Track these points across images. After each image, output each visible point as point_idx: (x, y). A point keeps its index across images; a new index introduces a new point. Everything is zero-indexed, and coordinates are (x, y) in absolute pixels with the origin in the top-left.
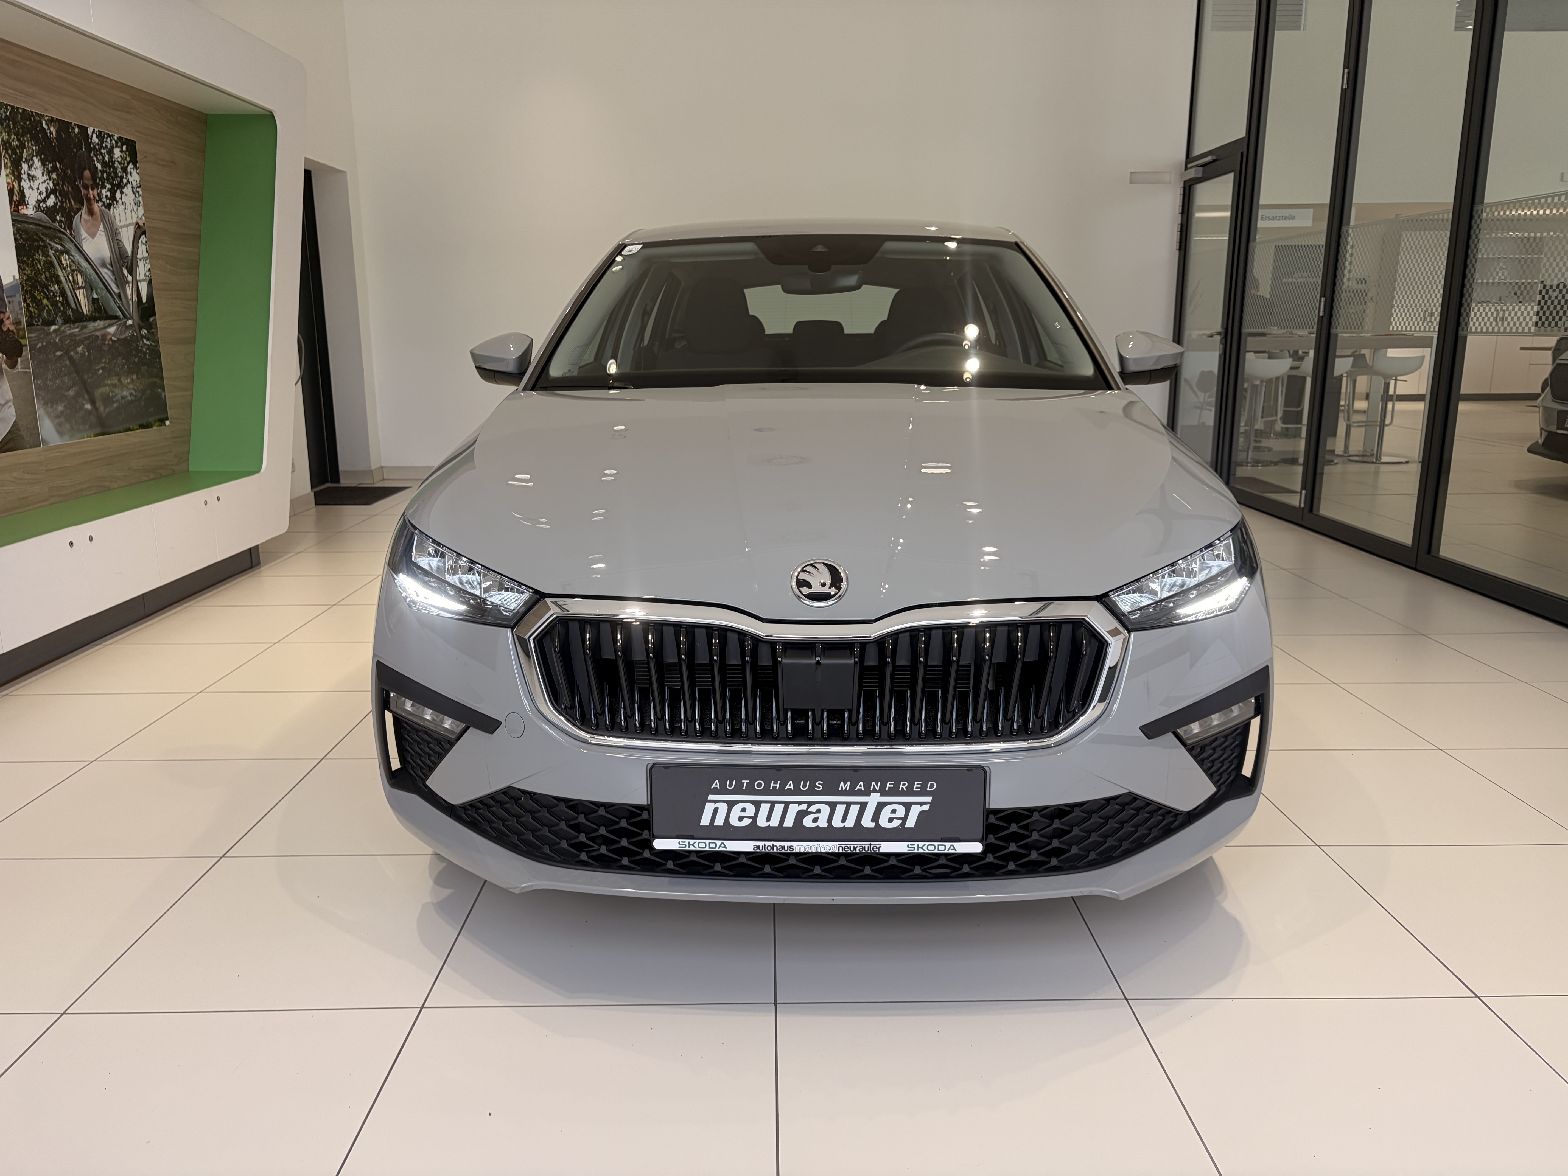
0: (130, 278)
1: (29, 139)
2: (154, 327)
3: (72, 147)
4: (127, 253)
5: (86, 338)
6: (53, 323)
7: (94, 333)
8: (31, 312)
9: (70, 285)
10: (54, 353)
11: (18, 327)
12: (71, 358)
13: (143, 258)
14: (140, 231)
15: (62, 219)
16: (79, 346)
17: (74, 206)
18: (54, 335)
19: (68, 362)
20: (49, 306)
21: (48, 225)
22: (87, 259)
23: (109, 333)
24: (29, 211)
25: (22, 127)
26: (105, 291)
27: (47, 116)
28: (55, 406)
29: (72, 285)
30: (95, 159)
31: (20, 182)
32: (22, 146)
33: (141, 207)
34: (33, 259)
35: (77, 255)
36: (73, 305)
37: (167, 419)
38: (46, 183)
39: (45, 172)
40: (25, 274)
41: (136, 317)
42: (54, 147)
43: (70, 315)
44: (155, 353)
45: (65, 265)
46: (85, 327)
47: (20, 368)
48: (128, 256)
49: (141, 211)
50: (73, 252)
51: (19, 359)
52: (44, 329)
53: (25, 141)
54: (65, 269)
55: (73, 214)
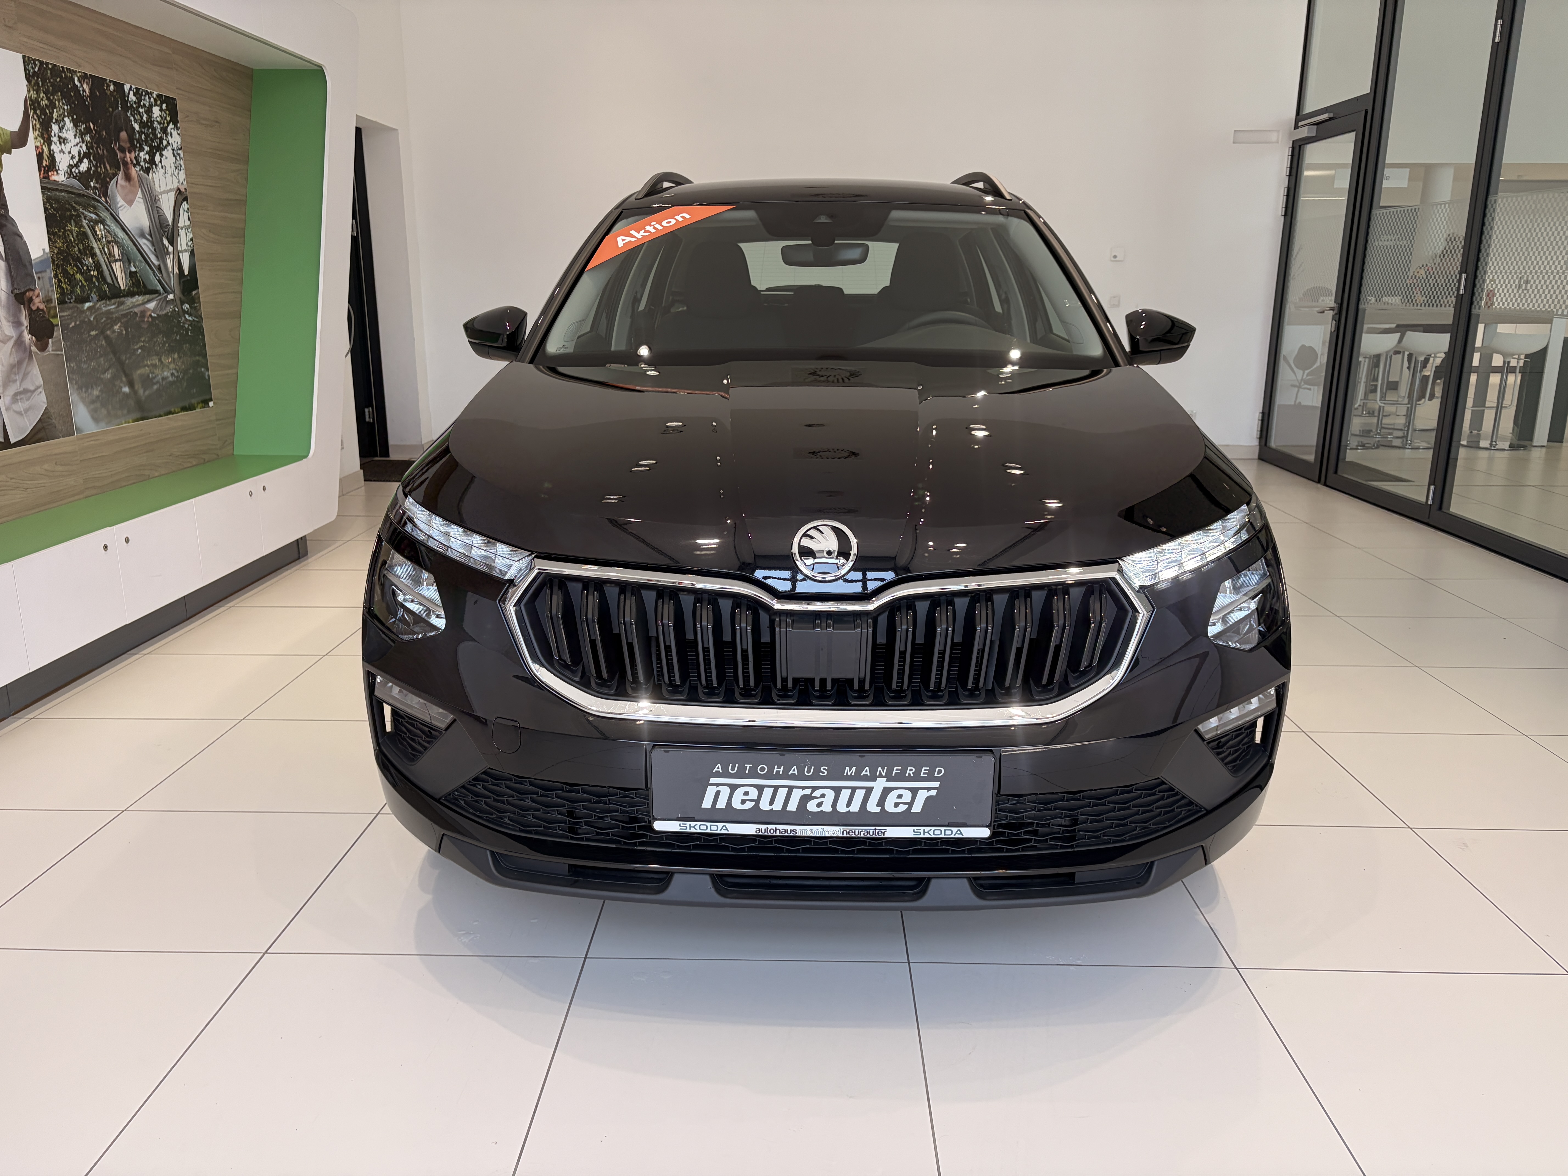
0: (171, 249)
1: (60, 98)
2: (197, 301)
3: (107, 106)
4: (168, 222)
5: (124, 316)
6: (87, 300)
7: (132, 310)
8: (63, 288)
9: (105, 258)
10: (89, 332)
11: (49, 306)
12: (107, 338)
13: (185, 226)
14: (181, 197)
15: (96, 185)
16: (116, 325)
17: (110, 171)
18: (88, 313)
19: (104, 342)
20: (83, 282)
21: (81, 192)
22: (124, 229)
23: (148, 309)
24: (60, 177)
25: (53, 85)
26: (144, 264)
27: (79, 72)
28: (89, 390)
29: (107, 258)
30: (132, 118)
31: (49, 145)
32: (52, 106)
33: (182, 171)
34: (65, 230)
35: (113, 225)
36: (109, 280)
37: (211, 400)
38: (79, 146)
39: (78, 135)
40: (56, 247)
41: (177, 290)
42: (88, 107)
43: (105, 291)
44: (198, 329)
45: (100, 236)
46: (122, 303)
47: (51, 350)
48: (169, 225)
49: (182, 175)
50: (109, 221)
51: (50, 340)
52: (78, 308)
53: (56, 100)
54: (100, 240)
55: (108, 180)
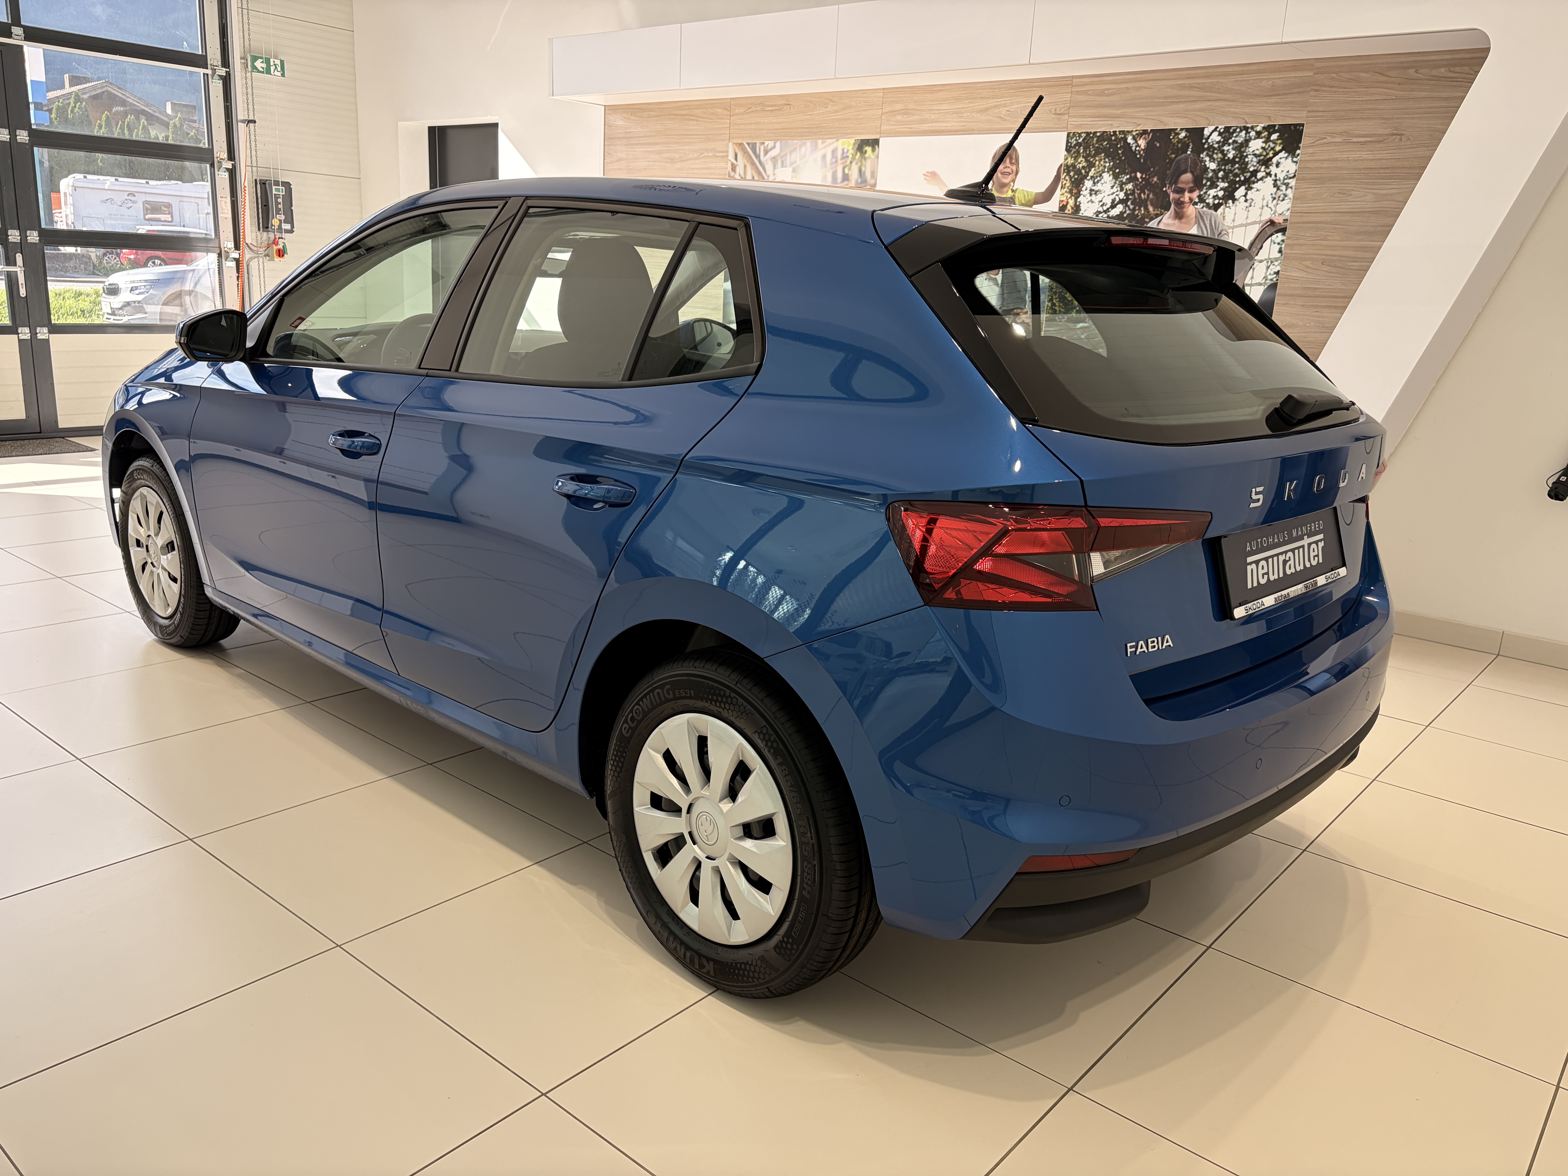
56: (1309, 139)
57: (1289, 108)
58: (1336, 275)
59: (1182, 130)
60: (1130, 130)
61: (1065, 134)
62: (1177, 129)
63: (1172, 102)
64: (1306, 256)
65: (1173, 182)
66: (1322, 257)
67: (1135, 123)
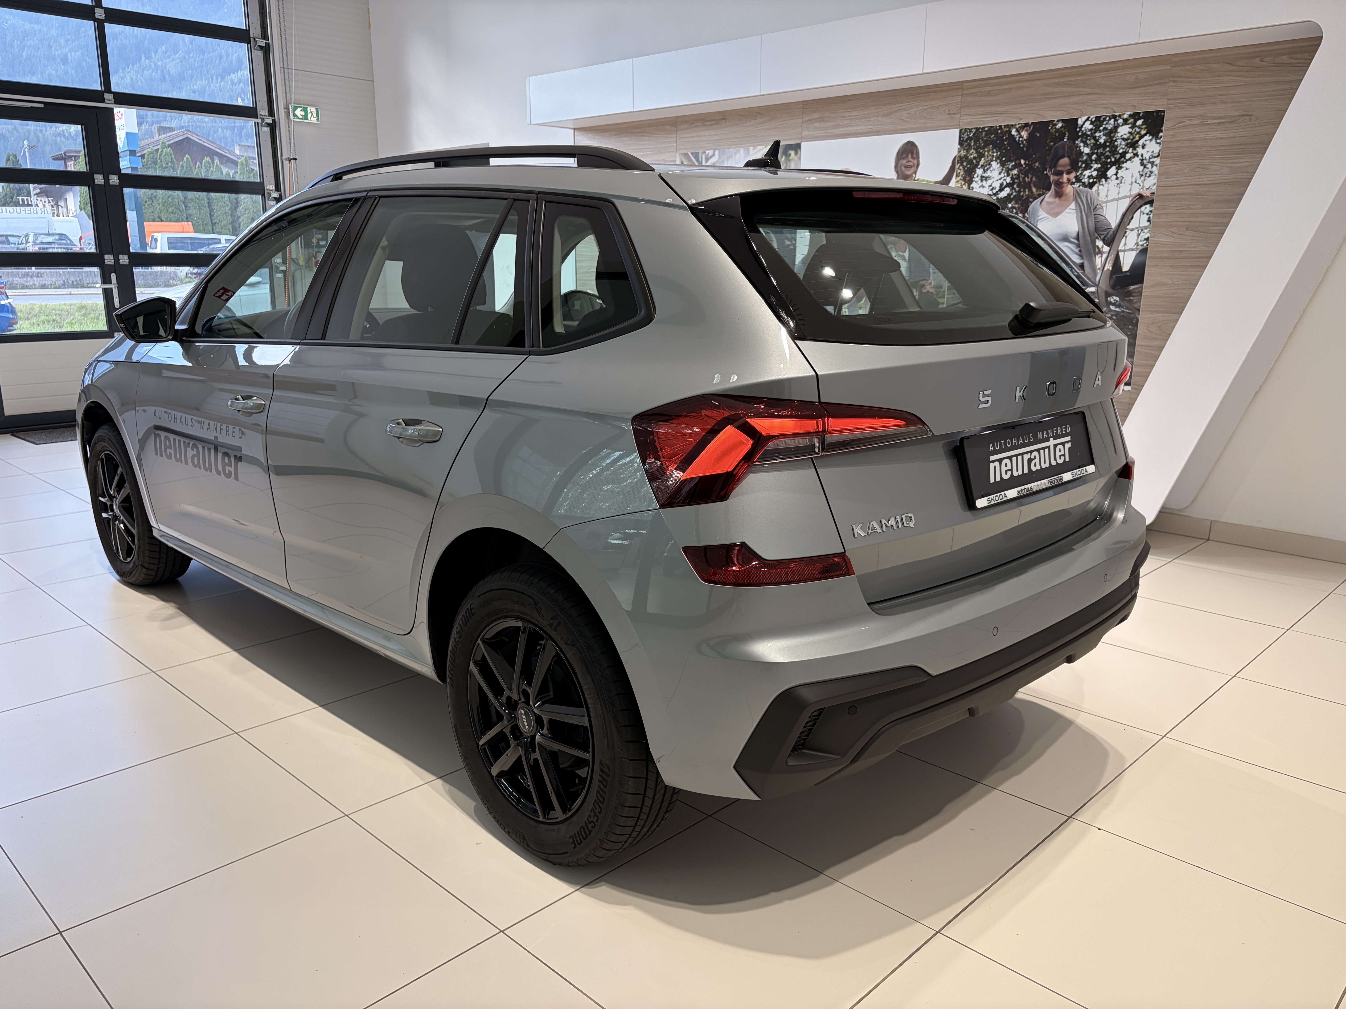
56: (1172, 122)
57: (1151, 98)
58: (1199, 238)
59: (1058, 121)
60: (1014, 124)
61: (957, 131)
62: (1054, 121)
63: (1049, 98)
64: (1172, 224)
65: (1052, 166)
66: (1186, 224)
67: (1017, 118)
